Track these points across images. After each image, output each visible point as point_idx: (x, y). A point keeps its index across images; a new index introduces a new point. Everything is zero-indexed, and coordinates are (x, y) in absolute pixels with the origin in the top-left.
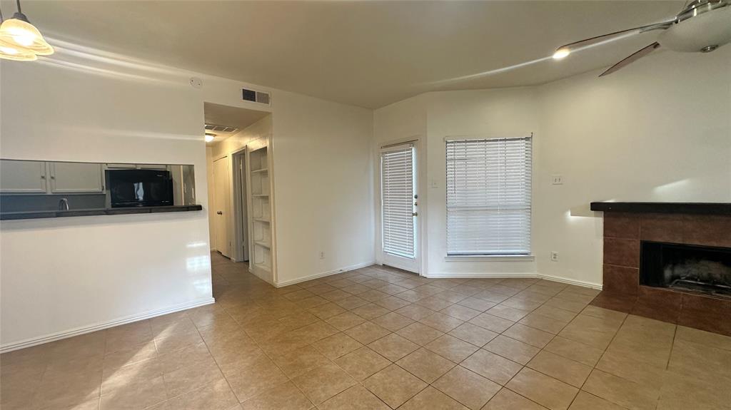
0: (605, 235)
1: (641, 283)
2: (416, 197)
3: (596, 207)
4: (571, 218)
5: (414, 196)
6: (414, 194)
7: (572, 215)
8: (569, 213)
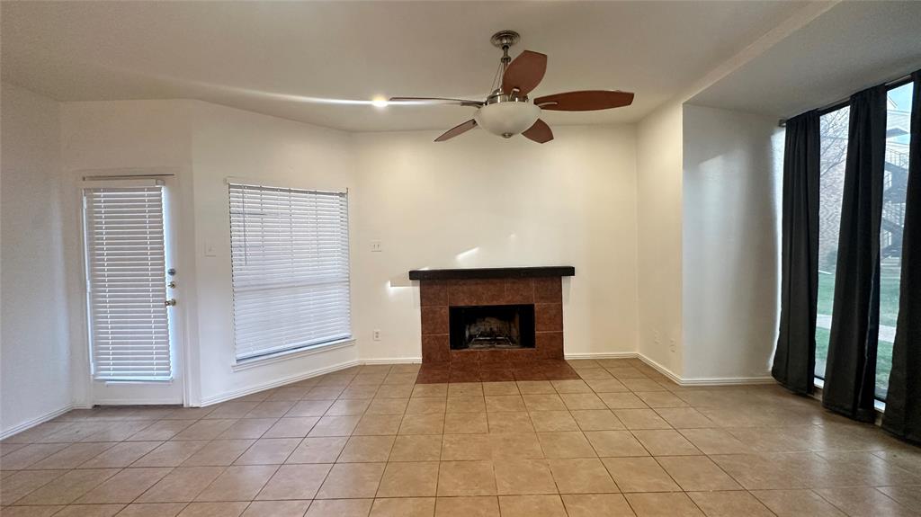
0: (421, 305)
1: (451, 348)
2: (172, 272)
3: (414, 275)
4: (391, 290)
5: (166, 270)
6: (167, 268)
7: (392, 286)
8: (389, 284)
